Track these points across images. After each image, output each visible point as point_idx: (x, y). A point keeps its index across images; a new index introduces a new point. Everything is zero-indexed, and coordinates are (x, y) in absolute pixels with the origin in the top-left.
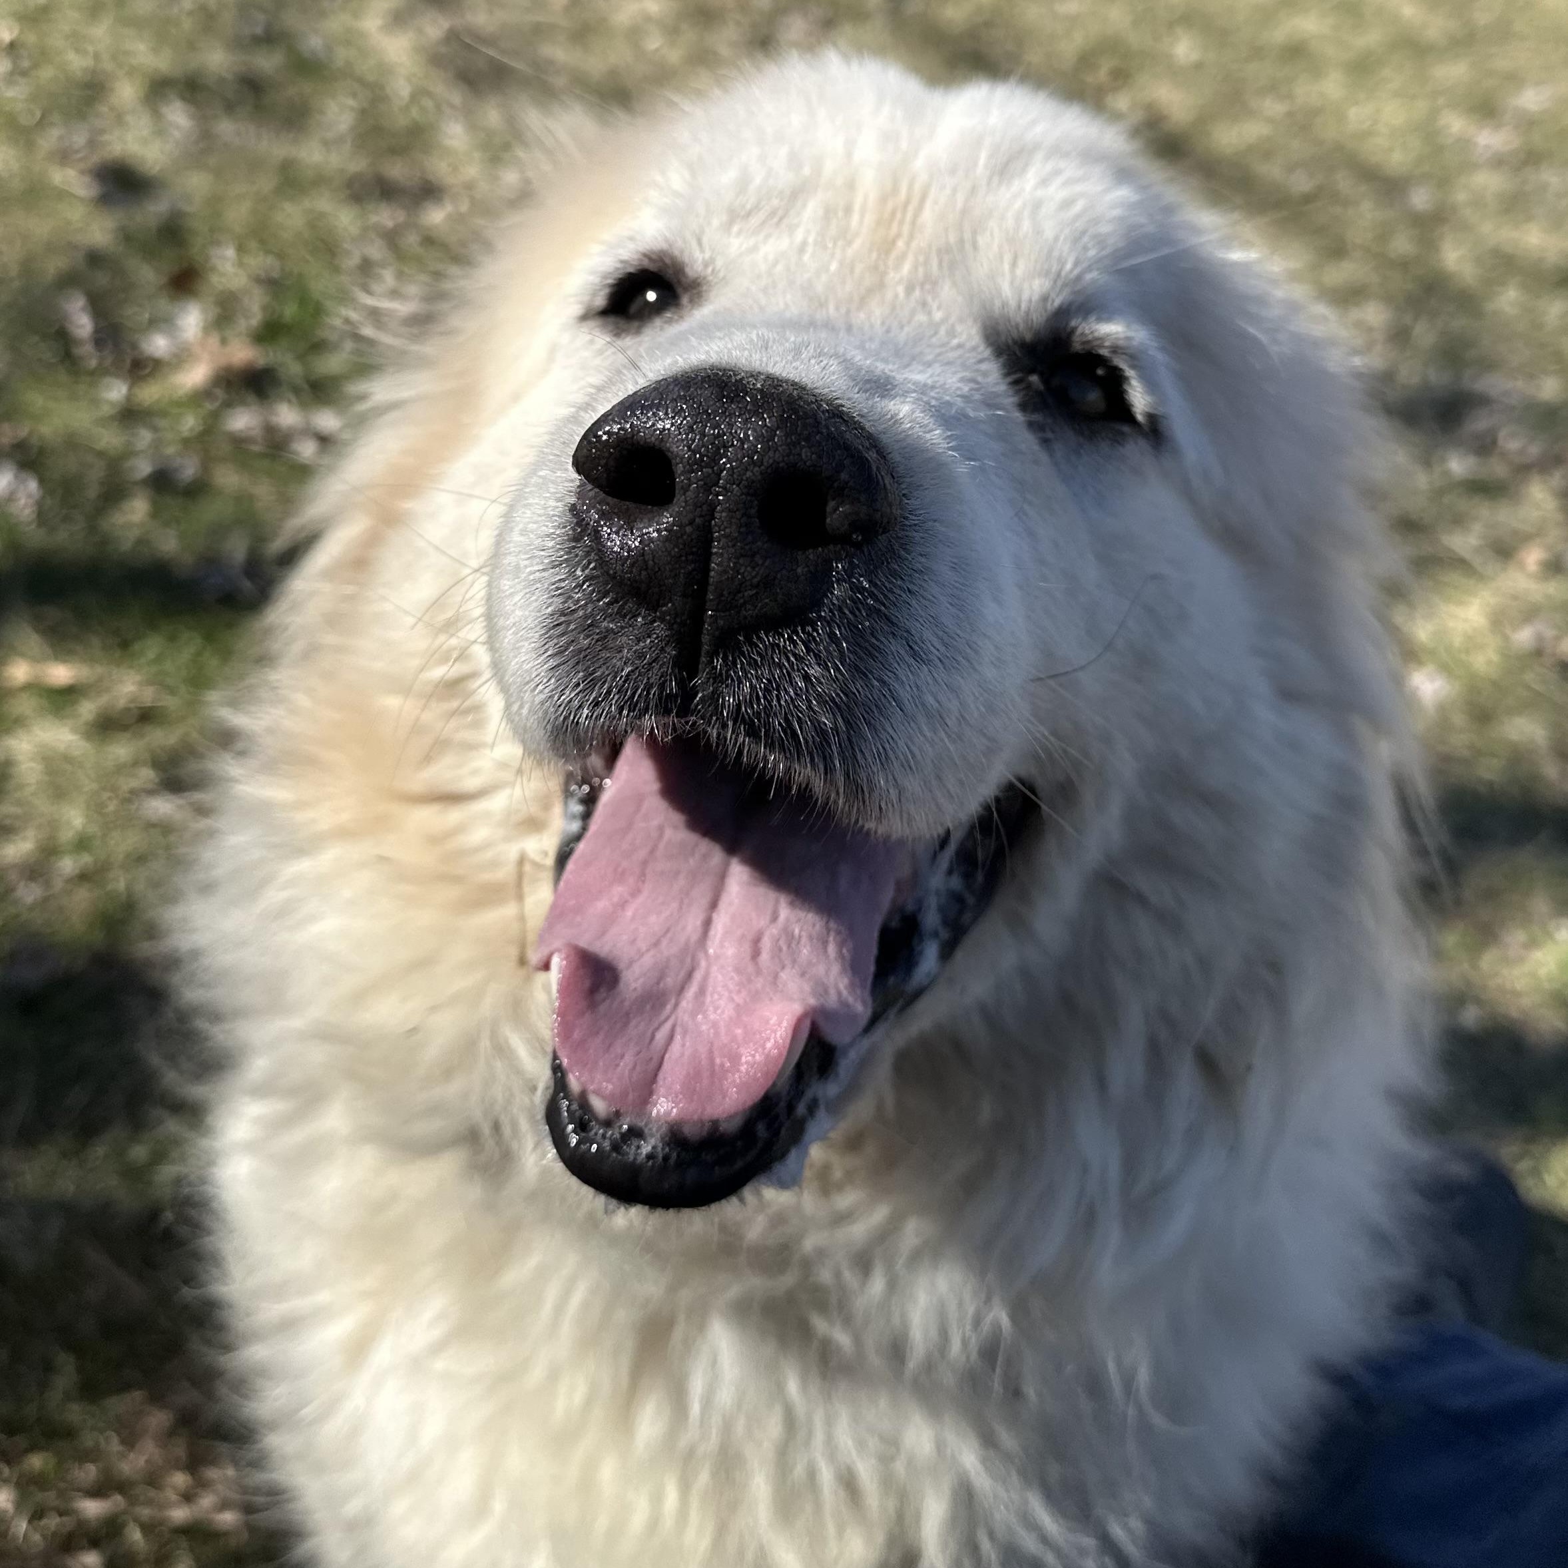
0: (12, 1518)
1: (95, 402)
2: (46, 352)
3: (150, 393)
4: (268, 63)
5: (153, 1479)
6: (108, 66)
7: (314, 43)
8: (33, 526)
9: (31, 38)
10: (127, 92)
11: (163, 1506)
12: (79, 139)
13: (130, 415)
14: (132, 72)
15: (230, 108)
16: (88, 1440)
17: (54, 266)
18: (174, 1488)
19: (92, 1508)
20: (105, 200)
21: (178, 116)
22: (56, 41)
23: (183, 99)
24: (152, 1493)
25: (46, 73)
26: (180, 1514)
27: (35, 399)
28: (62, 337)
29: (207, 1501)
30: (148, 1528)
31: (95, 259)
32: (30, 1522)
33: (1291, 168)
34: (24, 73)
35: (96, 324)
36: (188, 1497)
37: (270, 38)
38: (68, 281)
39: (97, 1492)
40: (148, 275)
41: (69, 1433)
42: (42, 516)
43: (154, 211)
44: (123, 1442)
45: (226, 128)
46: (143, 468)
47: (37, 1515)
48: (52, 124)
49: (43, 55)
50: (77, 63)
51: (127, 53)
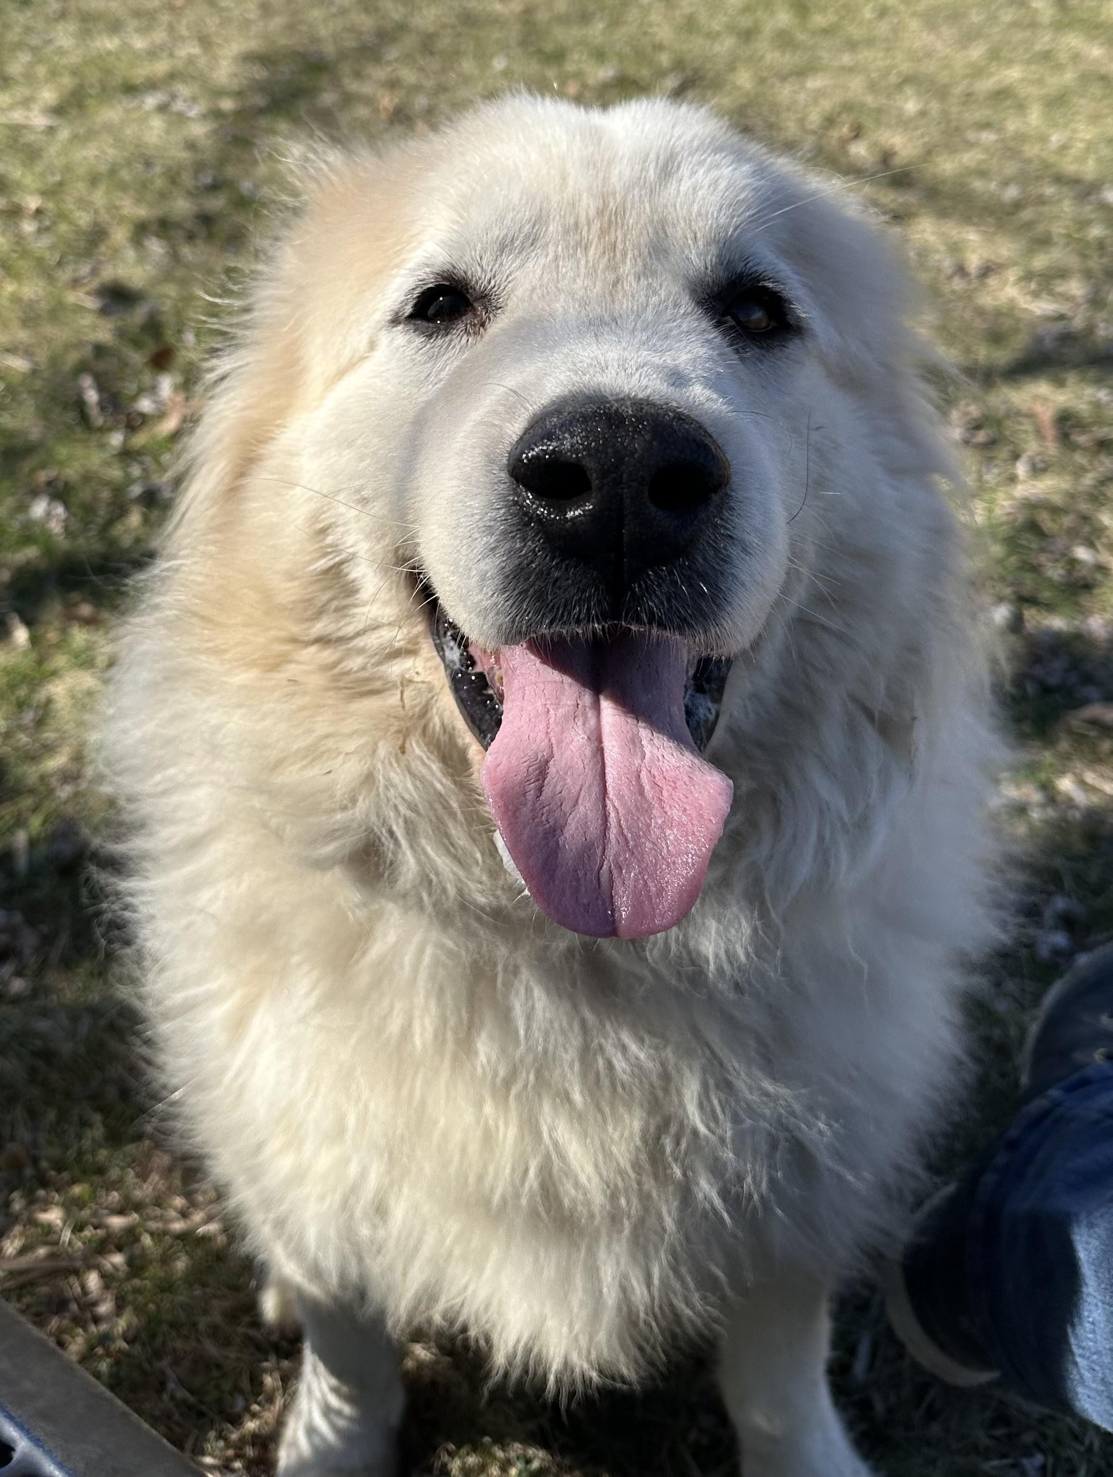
0: (61, 1230)
1: (102, 446)
2: (71, 417)
3: (140, 439)
4: (217, 203)
5: (159, 1202)
6: (105, 217)
7: (246, 186)
8: (62, 537)
9: (50, 205)
10: (120, 235)
11: (167, 1221)
12: (85, 269)
13: (127, 455)
14: (122, 219)
15: (191, 237)
16: (114, 1173)
17: (73, 357)
18: (175, 1209)
19: (117, 1222)
20: (104, 312)
21: (156, 247)
22: (70, 205)
23: (158, 236)
24: (158, 1211)
25: (63, 228)
26: (178, 1226)
27: (62, 451)
28: (80, 405)
29: (198, 1217)
30: (158, 1236)
31: (100, 350)
32: (73, 1232)
33: (1005, 183)
34: (48, 229)
35: (101, 396)
36: (184, 1214)
37: (215, 187)
38: (81, 368)
39: (120, 1212)
40: (137, 358)
41: (101, 1170)
42: (68, 531)
43: (138, 315)
44: (138, 1175)
45: (187, 252)
46: (136, 490)
47: (78, 1228)
48: (67, 263)
49: (62, 216)
50: (84, 219)
51: (117, 208)
